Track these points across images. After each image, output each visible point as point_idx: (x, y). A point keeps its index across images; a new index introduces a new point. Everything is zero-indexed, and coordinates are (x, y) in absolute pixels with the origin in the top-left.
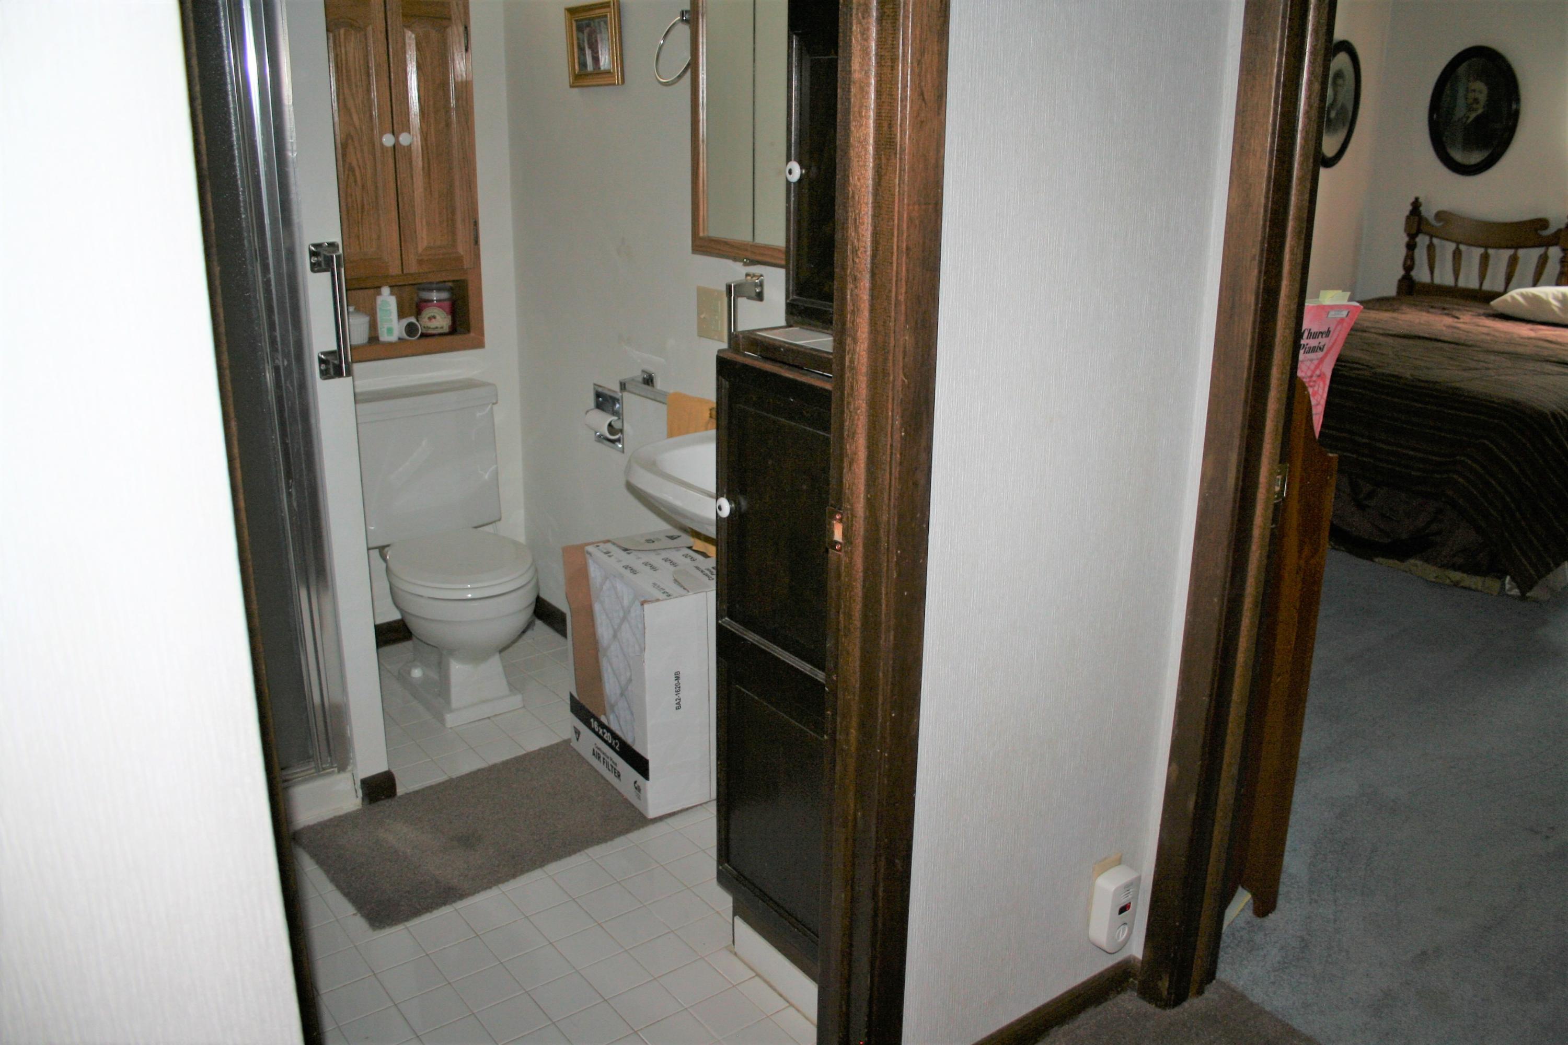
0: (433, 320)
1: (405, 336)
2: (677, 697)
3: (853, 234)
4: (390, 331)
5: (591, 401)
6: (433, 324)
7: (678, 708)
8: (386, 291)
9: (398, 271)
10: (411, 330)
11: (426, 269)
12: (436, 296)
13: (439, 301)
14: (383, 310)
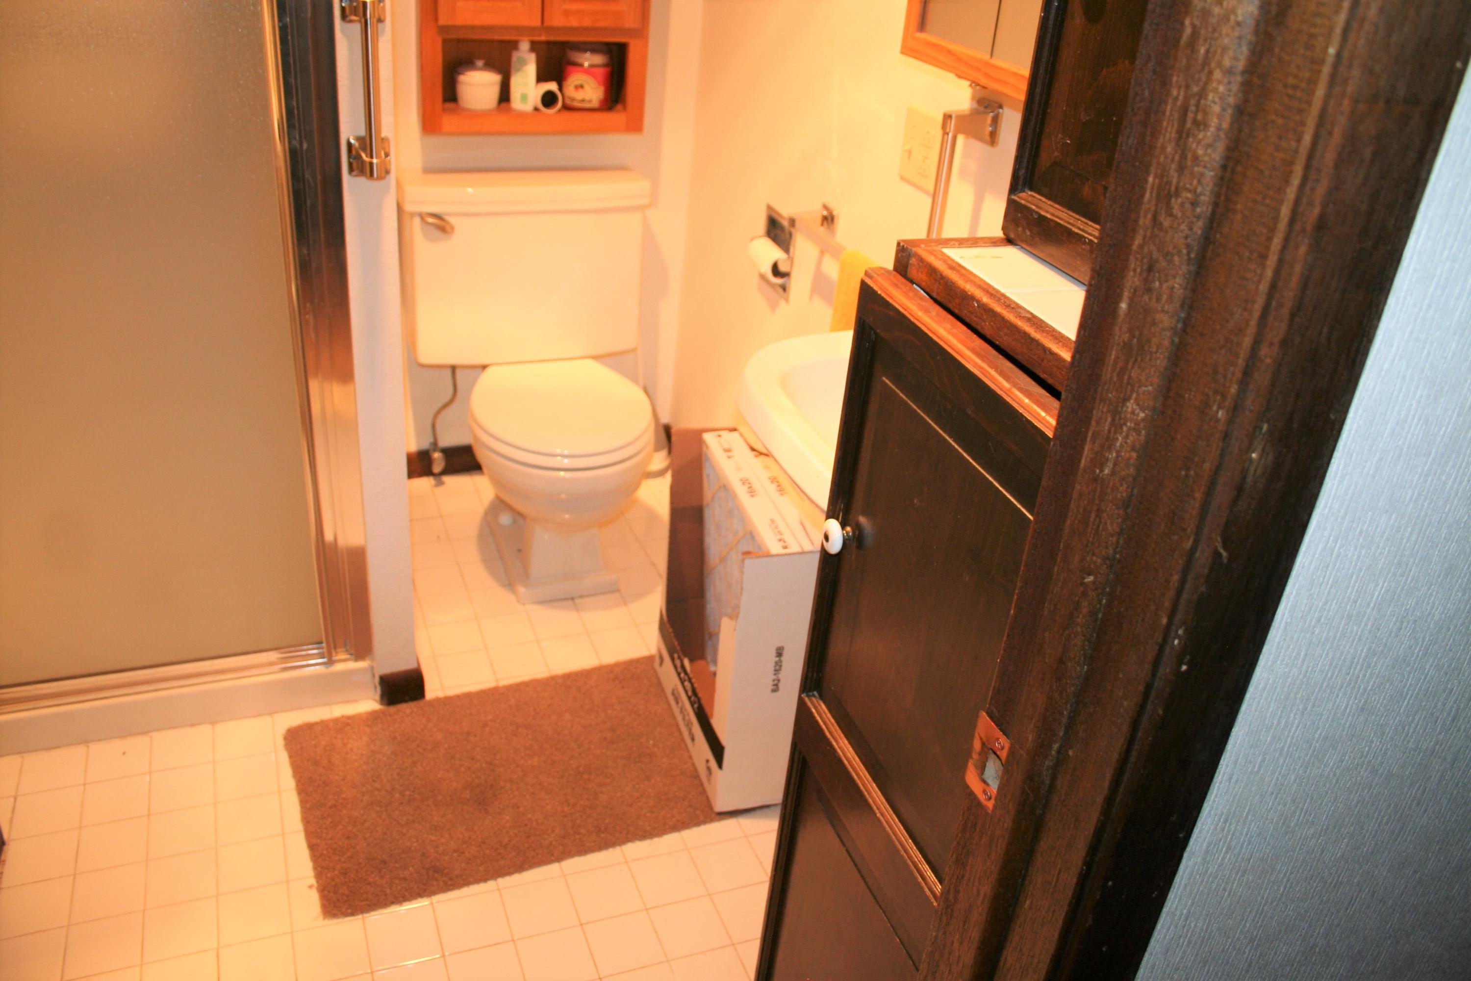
0: (580, 91)
1: (540, 106)
2: (775, 677)
3: (1169, 149)
4: (524, 98)
5: (761, 225)
6: (579, 95)
7: (774, 691)
8: (525, 46)
9: (536, 22)
10: (549, 99)
11: (574, 22)
12: (588, 60)
13: (591, 66)
14: (518, 70)
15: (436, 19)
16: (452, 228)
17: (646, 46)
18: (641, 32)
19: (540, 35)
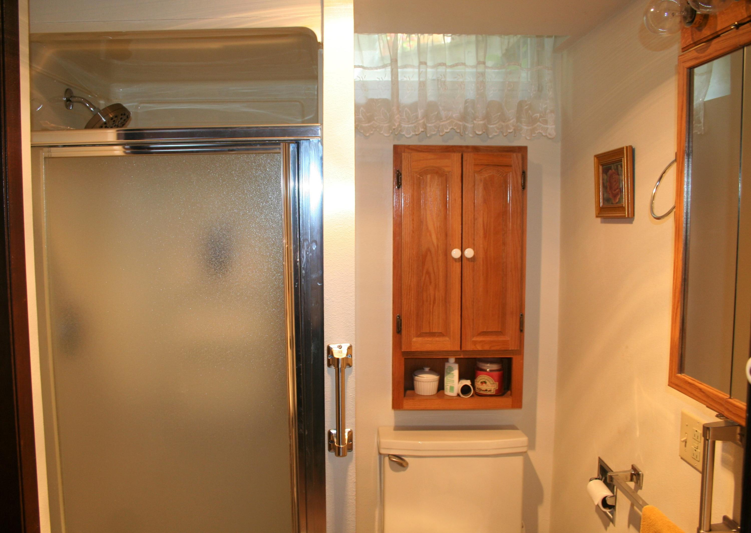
1: (460, 393)
4: (452, 388)
5: (595, 472)
6: (484, 387)
8: (452, 360)
9: (457, 348)
10: (465, 390)
11: (479, 348)
12: (489, 367)
13: (491, 371)
14: (449, 373)
15: (401, 348)
16: (407, 464)
17: (522, 359)
18: (520, 351)
19: (460, 355)
